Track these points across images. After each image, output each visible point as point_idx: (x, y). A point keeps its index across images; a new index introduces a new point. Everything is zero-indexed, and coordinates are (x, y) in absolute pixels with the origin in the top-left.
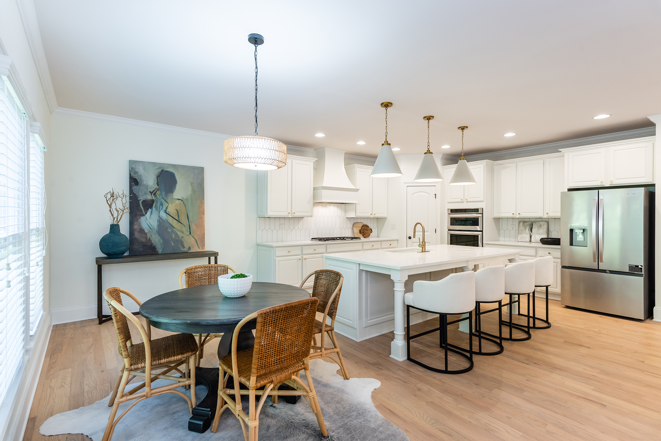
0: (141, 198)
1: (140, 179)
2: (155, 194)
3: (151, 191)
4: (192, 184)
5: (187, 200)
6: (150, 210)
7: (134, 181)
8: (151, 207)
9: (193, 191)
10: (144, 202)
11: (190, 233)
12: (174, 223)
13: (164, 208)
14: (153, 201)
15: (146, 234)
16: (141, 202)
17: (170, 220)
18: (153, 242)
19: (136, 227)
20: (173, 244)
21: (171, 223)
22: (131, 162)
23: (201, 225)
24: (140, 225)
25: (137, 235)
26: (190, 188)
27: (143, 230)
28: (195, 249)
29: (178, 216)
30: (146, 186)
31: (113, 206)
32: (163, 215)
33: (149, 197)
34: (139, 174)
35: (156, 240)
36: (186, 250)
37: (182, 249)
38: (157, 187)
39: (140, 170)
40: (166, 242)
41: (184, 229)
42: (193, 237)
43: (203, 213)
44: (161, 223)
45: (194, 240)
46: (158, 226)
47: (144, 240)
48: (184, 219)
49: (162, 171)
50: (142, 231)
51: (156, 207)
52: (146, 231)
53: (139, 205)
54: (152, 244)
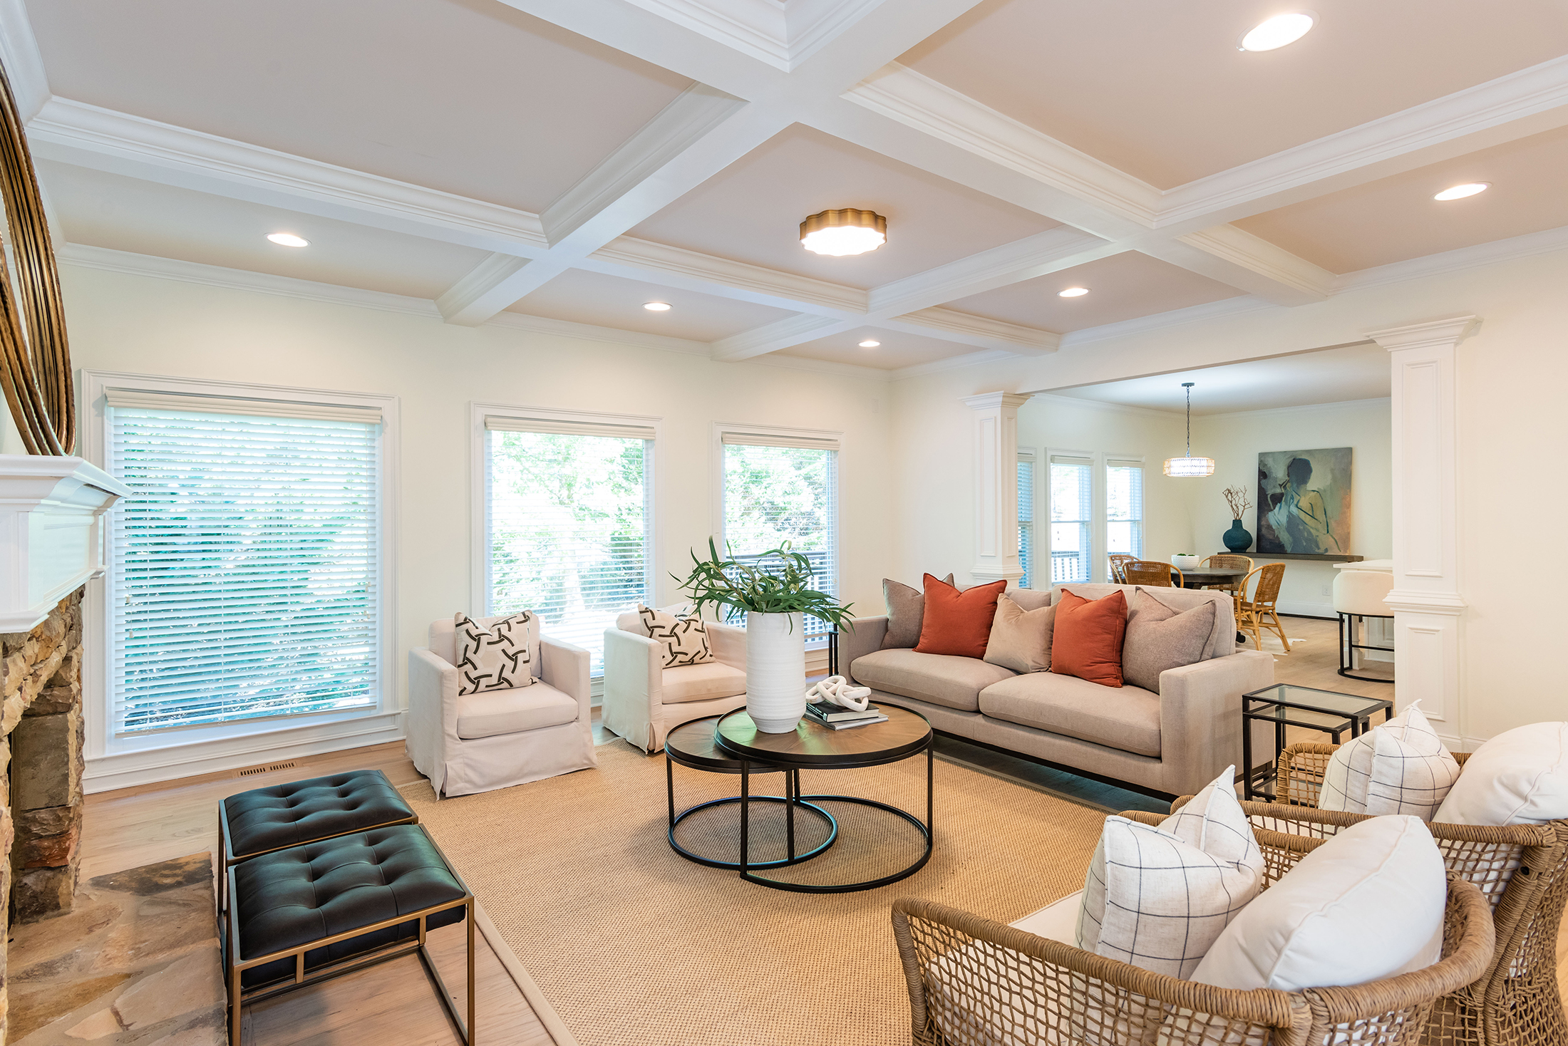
0: (1270, 492)
1: (1270, 472)
2: (1285, 487)
3: (1281, 484)
4: (1332, 470)
5: (1325, 491)
6: (1279, 504)
7: (1263, 475)
8: (1280, 501)
9: (1334, 479)
10: (1273, 496)
11: (1328, 532)
12: (1307, 519)
13: (1295, 502)
14: (1282, 495)
15: (1273, 531)
16: (1269, 496)
17: (1302, 515)
18: (1281, 539)
19: (1263, 523)
20: (1305, 544)
21: (1303, 519)
22: (1262, 455)
23: (1345, 521)
24: (1267, 521)
25: (1264, 531)
26: (1330, 476)
27: (1271, 527)
28: (1334, 552)
29: (1313, 511)
30: (1276, 479)
31: (1233, 502)
32: (1294, 509)
33: (1278, 491)
34: (1268, 466)
35: (1285, 538)
36: (1321, 551)
37: (1317, 551)
38: (1287, 478)
39: (1270, 462)
40: (1296, 541)
41: (1320, 526)
42: (1332, 536)
43: (1349, 506)
44: (1291, 517)
45: (1333, 540)
46: (1288, 522)
47: (1271, 537)
48: (1319, 514)
49: (1294, 459)
50: (1269, 527)
51: (1286, 501)
52: (1274, 528)
53: (1267, 500)
54: (1280, 542)
